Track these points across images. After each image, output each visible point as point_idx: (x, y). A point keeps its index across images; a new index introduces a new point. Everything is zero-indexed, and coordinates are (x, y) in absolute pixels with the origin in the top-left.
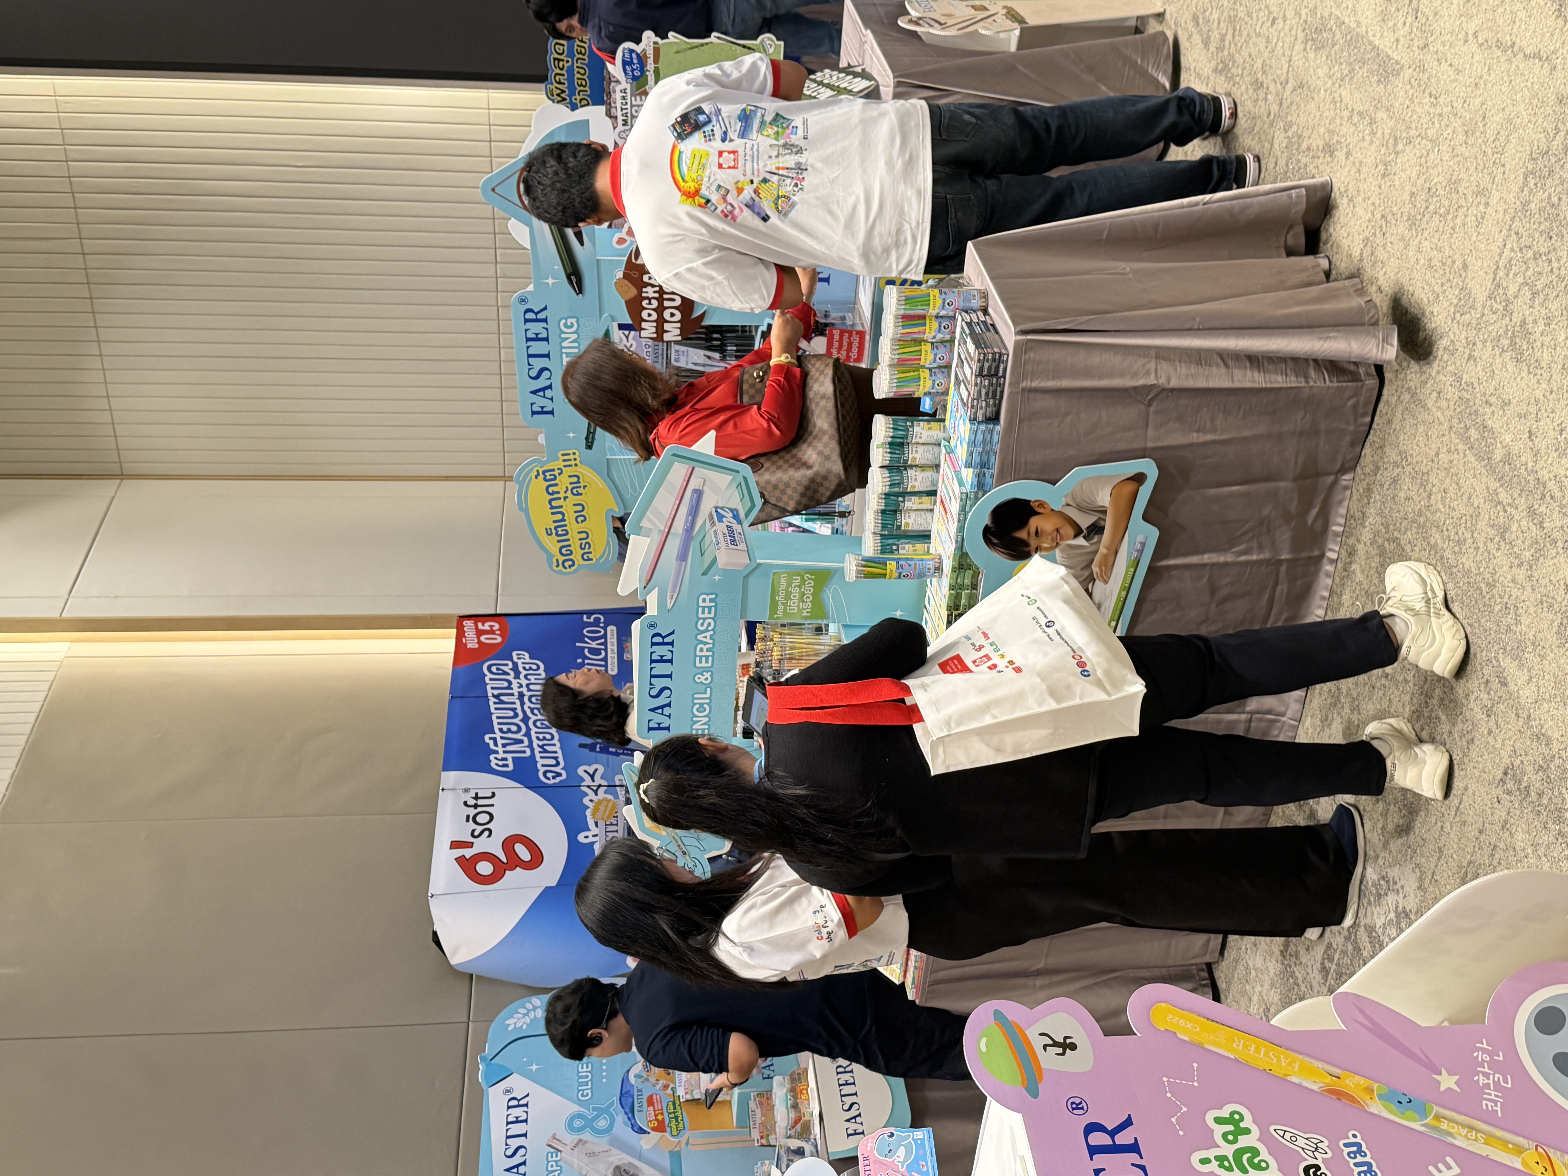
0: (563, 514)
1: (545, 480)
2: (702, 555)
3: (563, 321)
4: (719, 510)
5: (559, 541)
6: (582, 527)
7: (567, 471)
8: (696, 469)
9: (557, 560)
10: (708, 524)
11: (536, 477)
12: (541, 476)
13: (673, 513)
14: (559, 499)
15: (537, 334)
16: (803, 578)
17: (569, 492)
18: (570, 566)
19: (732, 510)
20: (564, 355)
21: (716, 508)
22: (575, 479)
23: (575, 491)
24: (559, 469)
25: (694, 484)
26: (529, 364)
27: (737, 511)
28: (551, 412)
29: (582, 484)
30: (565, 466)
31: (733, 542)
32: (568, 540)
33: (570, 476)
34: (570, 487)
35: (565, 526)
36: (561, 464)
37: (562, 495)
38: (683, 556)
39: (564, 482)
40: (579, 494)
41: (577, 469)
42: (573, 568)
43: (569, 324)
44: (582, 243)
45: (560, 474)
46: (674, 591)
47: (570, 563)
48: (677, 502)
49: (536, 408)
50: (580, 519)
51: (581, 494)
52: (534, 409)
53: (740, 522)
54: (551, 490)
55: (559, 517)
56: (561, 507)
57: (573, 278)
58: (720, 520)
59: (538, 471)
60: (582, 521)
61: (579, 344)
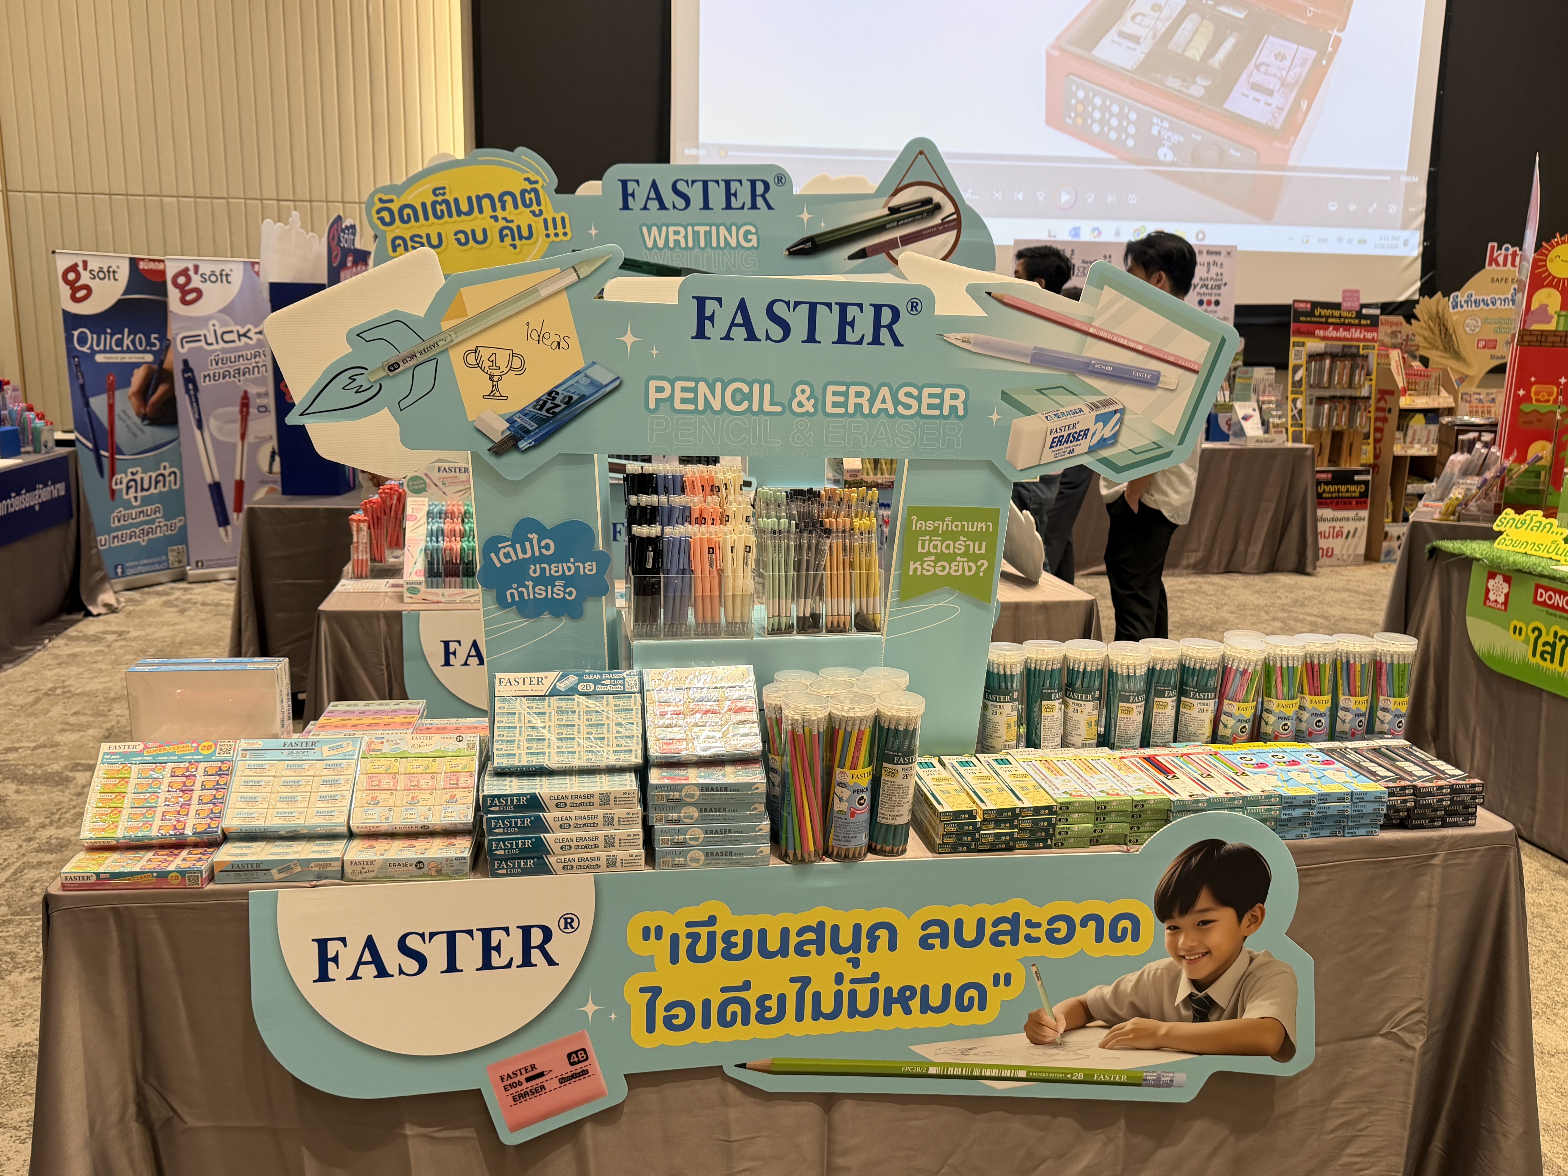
0: (470, 212)
1: (523, 192)
2: (1040, 391)
3: (753, 230)
4: (1118, 415)
5: (424, 205)
6: (449, 240)
7: (538, 224)
8: (1195, 376)
9: (392, 201)
10: (1095, 399)
11: (527, 180)
12: (528, 187)
13: (1121, 341)
14: (494, 209)
15: (735, 195)
16: (981, 556)
17: (506, 224)
18: (382, 219)
19: (1115, 437)
20: (708, 228)
21: (1122, 411)
22: (525, 233)
23: (506, 232)
24: (541, 212)
25: (1170, 374)
26: (693, 182)
27: (1113, 445)
28: (626, 207)
29: (517, 242)
30: (545, 220)
31: (1059, 441)
32: (426, 218)
33: (530, 226)
34: (514, 226)
35: (450, 215)
36: (549, 214)
37: (500, 213)
38: (1040, 358)
39: (522, 218)
40: (502, 238)
41: (542, 238)
42: (378, 222)
43: (750, 237)
44: (852, 257)
45: (533, 212)
46: (977, 344)
47: (388, 219)
48: (1140, 348)
49: (631, 186)
50: (462, 237)
51: (502, 240)
52: (629, 183)
53: (1091, 450)
54: (508, 198)
55: (464, 207)
56: (481, 211)
57: (809, 245)
58: (1098, 418)
59: (537, 182)
60: (458, 240)
61: (723, 249)
